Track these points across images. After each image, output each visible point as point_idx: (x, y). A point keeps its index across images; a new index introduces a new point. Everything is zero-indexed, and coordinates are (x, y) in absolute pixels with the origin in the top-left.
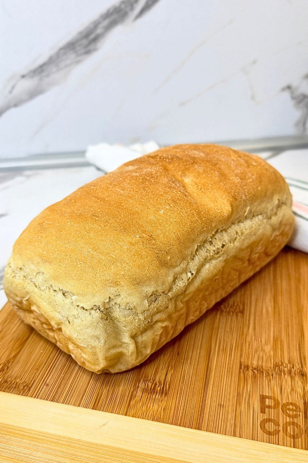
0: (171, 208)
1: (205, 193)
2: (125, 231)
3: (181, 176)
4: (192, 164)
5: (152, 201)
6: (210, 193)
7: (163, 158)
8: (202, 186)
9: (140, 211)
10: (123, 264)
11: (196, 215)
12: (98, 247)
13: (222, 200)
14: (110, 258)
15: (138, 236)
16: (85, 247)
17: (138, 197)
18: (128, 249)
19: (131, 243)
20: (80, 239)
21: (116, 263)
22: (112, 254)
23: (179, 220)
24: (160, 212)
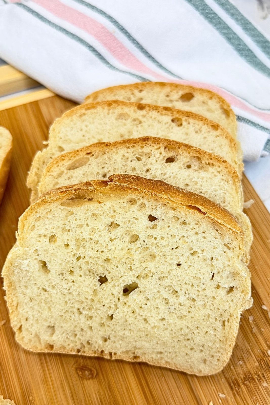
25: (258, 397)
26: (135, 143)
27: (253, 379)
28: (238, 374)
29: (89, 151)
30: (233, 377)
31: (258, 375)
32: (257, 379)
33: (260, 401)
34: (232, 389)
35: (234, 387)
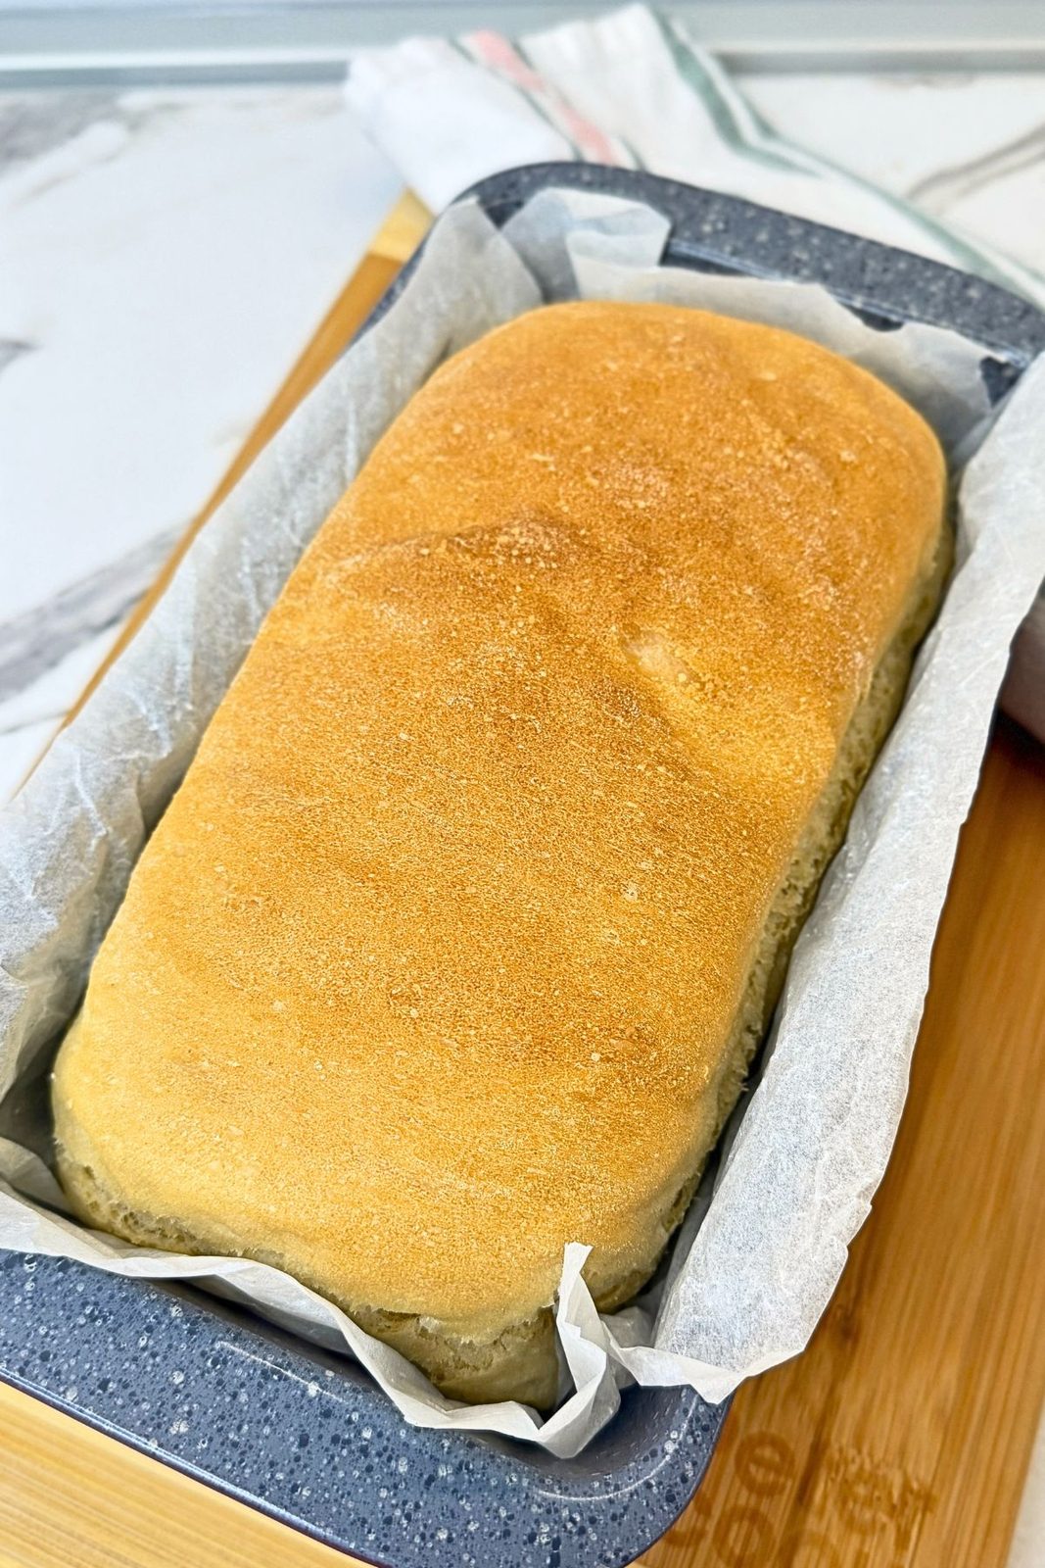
0: (660, 867)
1: (732, 706)
2: (546, 1052)
3: (623, 642)
4: (648, 568)
5: (578, 854)
6: (751, 700)
7: (521, 556)
8: (718, 680)
9: (553, 912)
10: (581, 1185)
11: (746, 854)
12: (473, 1156)
13: (801, 718)
14: (530, 1185)
15: (596, 1057)
16: (428, 1171)
17: (520, 842)
18: (580, 1124)
19: (582, 1097)
20: (397, 1137)
21: (556, 1193)
22: (535, 1167)
23: (699, 907)
24: (628, 897)
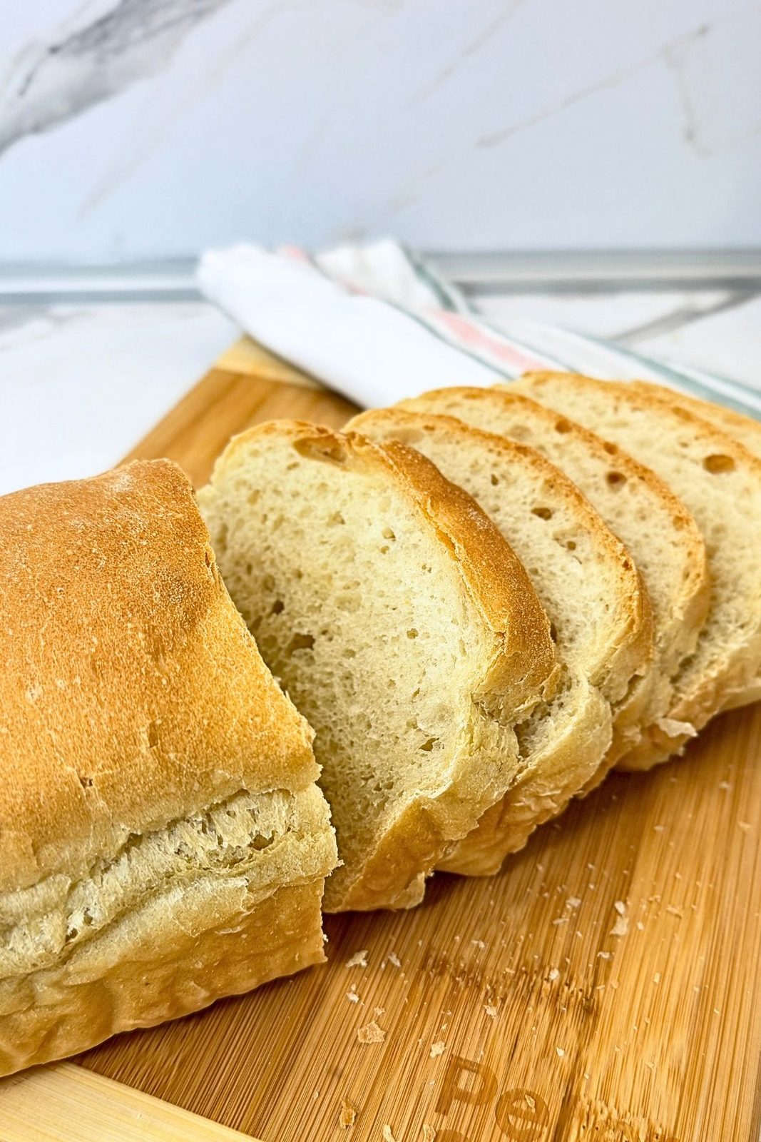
0: (69, 692)
24: (28, 695)
25: (459, 1018)
26: (506, 448)
27: (479, 988)
28: (459, 958)
29: (430, 424)
30: (445, 953)
31: (494, 990)
32: (487, 993)
33: (455, 1027)
34: (423, 967)
35: (428, 968)
